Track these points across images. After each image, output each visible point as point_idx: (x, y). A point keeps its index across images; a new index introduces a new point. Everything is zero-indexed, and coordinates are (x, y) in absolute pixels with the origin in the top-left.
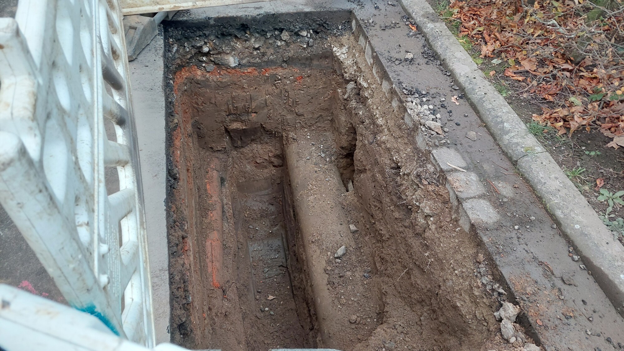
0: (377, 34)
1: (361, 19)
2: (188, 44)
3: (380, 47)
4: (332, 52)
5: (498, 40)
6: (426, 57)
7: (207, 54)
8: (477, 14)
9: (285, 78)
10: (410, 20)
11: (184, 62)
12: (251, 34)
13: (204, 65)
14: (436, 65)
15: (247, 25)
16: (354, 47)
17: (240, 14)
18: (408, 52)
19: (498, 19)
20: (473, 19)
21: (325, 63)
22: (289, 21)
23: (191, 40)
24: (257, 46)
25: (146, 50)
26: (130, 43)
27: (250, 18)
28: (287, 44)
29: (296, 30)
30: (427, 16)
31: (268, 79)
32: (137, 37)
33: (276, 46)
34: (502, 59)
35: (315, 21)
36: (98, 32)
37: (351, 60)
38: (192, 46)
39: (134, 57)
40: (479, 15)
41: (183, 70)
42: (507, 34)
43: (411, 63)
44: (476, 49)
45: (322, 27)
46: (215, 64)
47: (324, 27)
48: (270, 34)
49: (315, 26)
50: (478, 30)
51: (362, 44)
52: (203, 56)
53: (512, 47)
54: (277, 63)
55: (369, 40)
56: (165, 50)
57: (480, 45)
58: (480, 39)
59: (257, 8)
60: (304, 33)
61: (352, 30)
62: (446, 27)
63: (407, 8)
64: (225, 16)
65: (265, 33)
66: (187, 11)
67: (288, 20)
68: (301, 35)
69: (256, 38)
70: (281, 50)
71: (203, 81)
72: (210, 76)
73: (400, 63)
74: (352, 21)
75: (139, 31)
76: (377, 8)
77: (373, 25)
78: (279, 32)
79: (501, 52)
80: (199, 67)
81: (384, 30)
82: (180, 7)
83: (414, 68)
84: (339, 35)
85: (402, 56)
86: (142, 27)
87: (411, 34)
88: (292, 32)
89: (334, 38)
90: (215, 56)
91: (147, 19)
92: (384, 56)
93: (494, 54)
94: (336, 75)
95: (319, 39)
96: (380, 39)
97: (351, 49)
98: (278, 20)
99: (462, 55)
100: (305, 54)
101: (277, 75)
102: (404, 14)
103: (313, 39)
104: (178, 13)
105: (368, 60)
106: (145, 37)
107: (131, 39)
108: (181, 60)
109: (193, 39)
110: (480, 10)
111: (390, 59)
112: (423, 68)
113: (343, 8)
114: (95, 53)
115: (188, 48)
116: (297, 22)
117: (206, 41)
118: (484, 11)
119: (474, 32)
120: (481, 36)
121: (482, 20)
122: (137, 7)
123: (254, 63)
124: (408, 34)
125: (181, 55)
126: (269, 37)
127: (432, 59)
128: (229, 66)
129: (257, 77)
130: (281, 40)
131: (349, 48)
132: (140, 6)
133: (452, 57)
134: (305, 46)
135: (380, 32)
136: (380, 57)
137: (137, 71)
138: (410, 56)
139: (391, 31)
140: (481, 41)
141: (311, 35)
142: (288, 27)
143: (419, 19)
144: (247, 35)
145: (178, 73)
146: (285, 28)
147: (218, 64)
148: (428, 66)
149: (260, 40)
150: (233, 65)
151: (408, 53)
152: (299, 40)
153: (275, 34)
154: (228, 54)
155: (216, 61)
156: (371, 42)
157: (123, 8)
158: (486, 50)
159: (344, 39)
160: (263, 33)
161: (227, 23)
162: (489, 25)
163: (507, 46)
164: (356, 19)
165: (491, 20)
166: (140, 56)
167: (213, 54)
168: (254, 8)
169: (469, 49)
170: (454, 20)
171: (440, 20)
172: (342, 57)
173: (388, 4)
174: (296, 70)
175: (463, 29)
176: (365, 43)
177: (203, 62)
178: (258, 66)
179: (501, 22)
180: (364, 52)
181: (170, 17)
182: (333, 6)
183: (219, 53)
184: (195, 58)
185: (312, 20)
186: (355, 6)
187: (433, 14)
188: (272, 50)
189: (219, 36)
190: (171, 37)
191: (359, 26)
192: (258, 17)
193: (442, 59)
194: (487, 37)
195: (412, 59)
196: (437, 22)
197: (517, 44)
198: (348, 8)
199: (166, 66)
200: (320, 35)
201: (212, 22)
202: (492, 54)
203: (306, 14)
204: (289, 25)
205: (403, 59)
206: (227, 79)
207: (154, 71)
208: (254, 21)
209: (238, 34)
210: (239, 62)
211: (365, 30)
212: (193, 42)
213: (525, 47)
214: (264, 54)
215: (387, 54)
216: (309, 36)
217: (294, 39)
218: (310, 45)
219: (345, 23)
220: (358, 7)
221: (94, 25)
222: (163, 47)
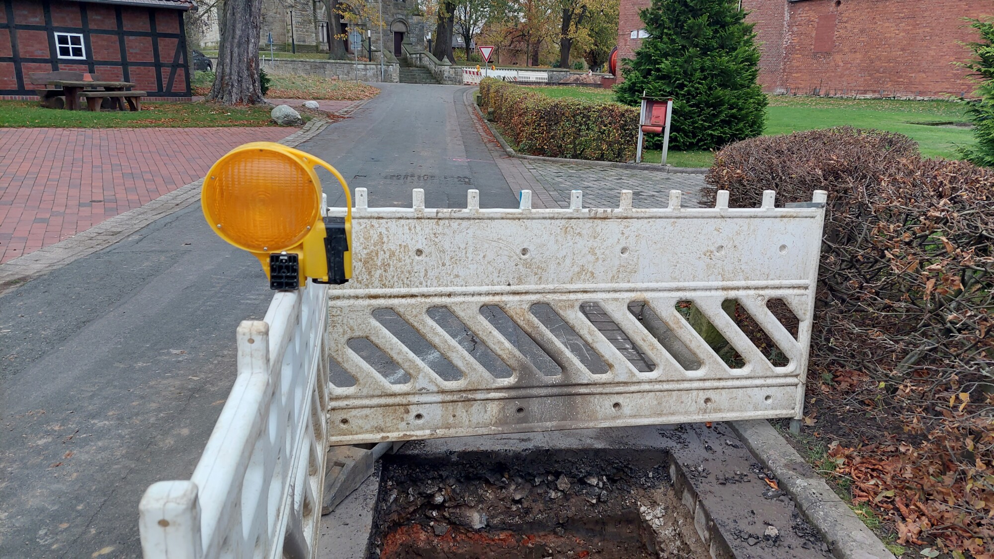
0: (713, 489)
1: (684, 464)
2: (414, 490)
3: (719, 513)
4: (638, 514)
5: (923, 515)
6: (801, 534)
7: (440, 507)
8: (877, 469)
9: (559, 552)
10: (765, 471)
11: (403, 518)
12: (511, 478)
13: (432, 523)
14: (821, 550)
15: (506, 465)
16: (674, 507)
17: (497, 448)
18: (769, 525)
19: (916, 480)
20: (872, 477)
21: (627, 531)
22: (570, 461)
23: (419, 484)
24: (517, 497)
25: (350, 498)
26: (329, 487)
27: (511, 454)
28: (566, 496)
29: (581, 476)
30: (791, 466)
31: (531, 552)
32: (342, 478)
33: (547, 499)
34: (938, 549)
35: (610, 463)
36: (293, 479)
37: (670, 529)
38: (420, 494)
39: (331, 510)
40: (882, 471)
41: (400, 531)
42: (937, 505)
43: (776, 545)
44: (887, 527)
45: (622, 473)
46: (450, 522)
47: (624, 472)
48: (540, 480)
49: (610, 470)
50: (884, 495)
51: (688, 504)
52: (434, 510)
53: (953, 529)
54: (548, 526)
55: (701, 499)
56: (378, 500)
57: (894, 521)
58: (892, 511)
59: (523, 440)
60: (594, 481)
61: (671, 480)
62: (828, 487)
63: (757, 452)
64: (475, 449)
65: (532, 478)
66: (420, 442)
67: (570, 459)
68: (589, 484)
69: (518, 485)
70: (555, 506)
71: (426, 550)
72: (439, 543)
73: (756, 544)
74: (669, 467)
75: (346, 470)
76: (708, 448)
77: (704, 474)
78: (553, 478)
79: (935, 536)
80: (424, 526)
81: (725, 484)
82: (412, 436)
83: (781, 552)
84: (649, 487)
85: (758, 529)
86: (352, 464)
87: (770, 493)
88: (575, 477)
89: (642, 492)
90: (451, 510)
91: (363, 452)
92: (727, 528)
93: (922, 539)
94: (647, 553)
95: (617, 492)
96: (719, 500)
97: (670, 511)
98: (554, 459)
99: (865, 536)
100: (595, 514)
101: (547, 546)
102: (753, 461)
103: (607, 491)
104: (407, 444)
105: (700, 532)
106: (354, 478)
107: (333, 481)
108: (399, 514)
109: (423, 483)
110: (882, 464)
111: (738, 534)
112: (799, 554)
113: (654, 446)
114: (281, 514)
115: (413, 496)
116: (583, 463)
117: (441, 485)
118: (889, 466)
119: (879, 498)
120: (892, 506)
121: (888, 479)
122: (352, 434)
123: (511, 525)
124: (764, 494)
125: (400, 506)
126: (537, 484)
127: (812, 539)
128: (471, 527)
129: (513, 548)
130: (556, 489)
131: (666, 509)
132: (356, 434)
133: (847, 538)
134: (594, 501)
135: (717, 488)
136: (722, 530)
137: (330, 532)
138: (772, 531)
139: (735, 487)
140: (893, 514)
141: (604, 483)
142: (568, 470)
143: (779, 471)
144: (504, 479)
145: (390, 536)
146: (564, 471)
147: (455, 523)
148: (808, 551)
149: (523, 488)
150: (477, 526)
151: (770, 527)
152: (584, 491)
153: (547, 480)
154: (472, 507)
155: (452, 518)
156: (705, 502)
157: (332, 436)
158: (908, 529)
159: (658, 493)
160: (529, 478)
161: (477, 460)
162: (903, 487)
163: (943, 526)
164: (676, 464)
165: (903, 481)
166: (340, 507)
167: (449, 507)
168: (519, 439)
169: (876, 528)
170: (840, 476)
171: (815, 474)
172: (656, 523)
173: (727, 444)
174: (578, 540)
175: (858, 492)
176: (693, 503)
177: (431, 518)
178: (516, 530)
179: (922, 485)
180: (693, 518)
181: (395, 449)
182: (638, 443)
183: (458, 506)
184: (420, 512)
185: (606, 461)
186: (674, 444)
187: (802, 464)
188: (541, 505)
189: (462, 480)
190: (391, 479)
191: (681, 474)
192: (524, 453)
193: (831, 541)
194: (903, 509)
195: (777, 537)
196: (812, 477)
197: (961, 525)
198: (663, 446)
199: (375, 525)
200: (618, 484)
201: (454, 458)
202: (917, 538)
203: (597, 451)
204: (571, 467)
205: (761, 536)
206: (465, 549)
207: (354, 533)
208: (517, 460)
209: (491, 477)
210: (488, 523)
211: (692, 482)
212: (422, 488)
213: (977, 530)
214: (528, 511)
215: (732, 525)
216: (601, 485)
217: (577, 489)
218: (602, 500)
219: (657, 469)
220: (679, 446)
221: (291, 468)
222: (376, 494)
